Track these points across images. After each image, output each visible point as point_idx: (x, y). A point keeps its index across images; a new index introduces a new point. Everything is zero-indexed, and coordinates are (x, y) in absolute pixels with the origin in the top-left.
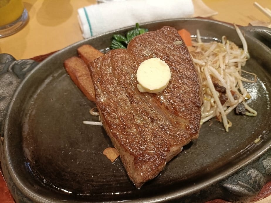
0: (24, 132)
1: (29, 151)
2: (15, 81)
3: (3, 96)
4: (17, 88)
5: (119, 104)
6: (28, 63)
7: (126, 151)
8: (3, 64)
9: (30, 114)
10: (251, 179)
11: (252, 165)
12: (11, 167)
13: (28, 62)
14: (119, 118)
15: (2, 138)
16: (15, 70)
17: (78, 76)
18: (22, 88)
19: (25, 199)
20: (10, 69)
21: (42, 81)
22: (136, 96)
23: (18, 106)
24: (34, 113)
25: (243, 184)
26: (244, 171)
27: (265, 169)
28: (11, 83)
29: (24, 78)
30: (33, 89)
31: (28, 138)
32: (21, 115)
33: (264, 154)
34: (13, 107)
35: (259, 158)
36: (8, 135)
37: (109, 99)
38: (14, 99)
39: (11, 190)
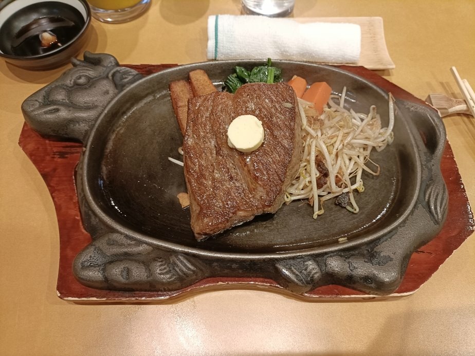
0: (107, 149)
1: (106, 170)
2: (112, 90)
3: (96, 104)
4: (112, 99)
5: (204, 152)
6: (130, 74)
7: (195, 200)
8: (104, 66)
9: (118, 132)
10: (306, 270)
11: (315, 257)
12: (85, 179)
13: (131, 72)
14: (199, 166)
15: (84, 149)
16: (115, 78)
17: (179, 106)
18: (117, 101)
19: (90, 212)
20: (110, 75)
21: (141, 98)
22: (224, 149)
23: (108, 120)
24: (122, 131)
25: (295, 270)
26: (302, 259)
27: (326, 266)
28: (107, 92)
29: (122, 90)
30: (128, 105)
31: (109, 157)
32: (108, 131)
33: (332, 252)
34: (102, 120)
35: (326, 253)
36: (90, 148)
37: (197, 144)
38: (106, 112)
39: (80, 200)
